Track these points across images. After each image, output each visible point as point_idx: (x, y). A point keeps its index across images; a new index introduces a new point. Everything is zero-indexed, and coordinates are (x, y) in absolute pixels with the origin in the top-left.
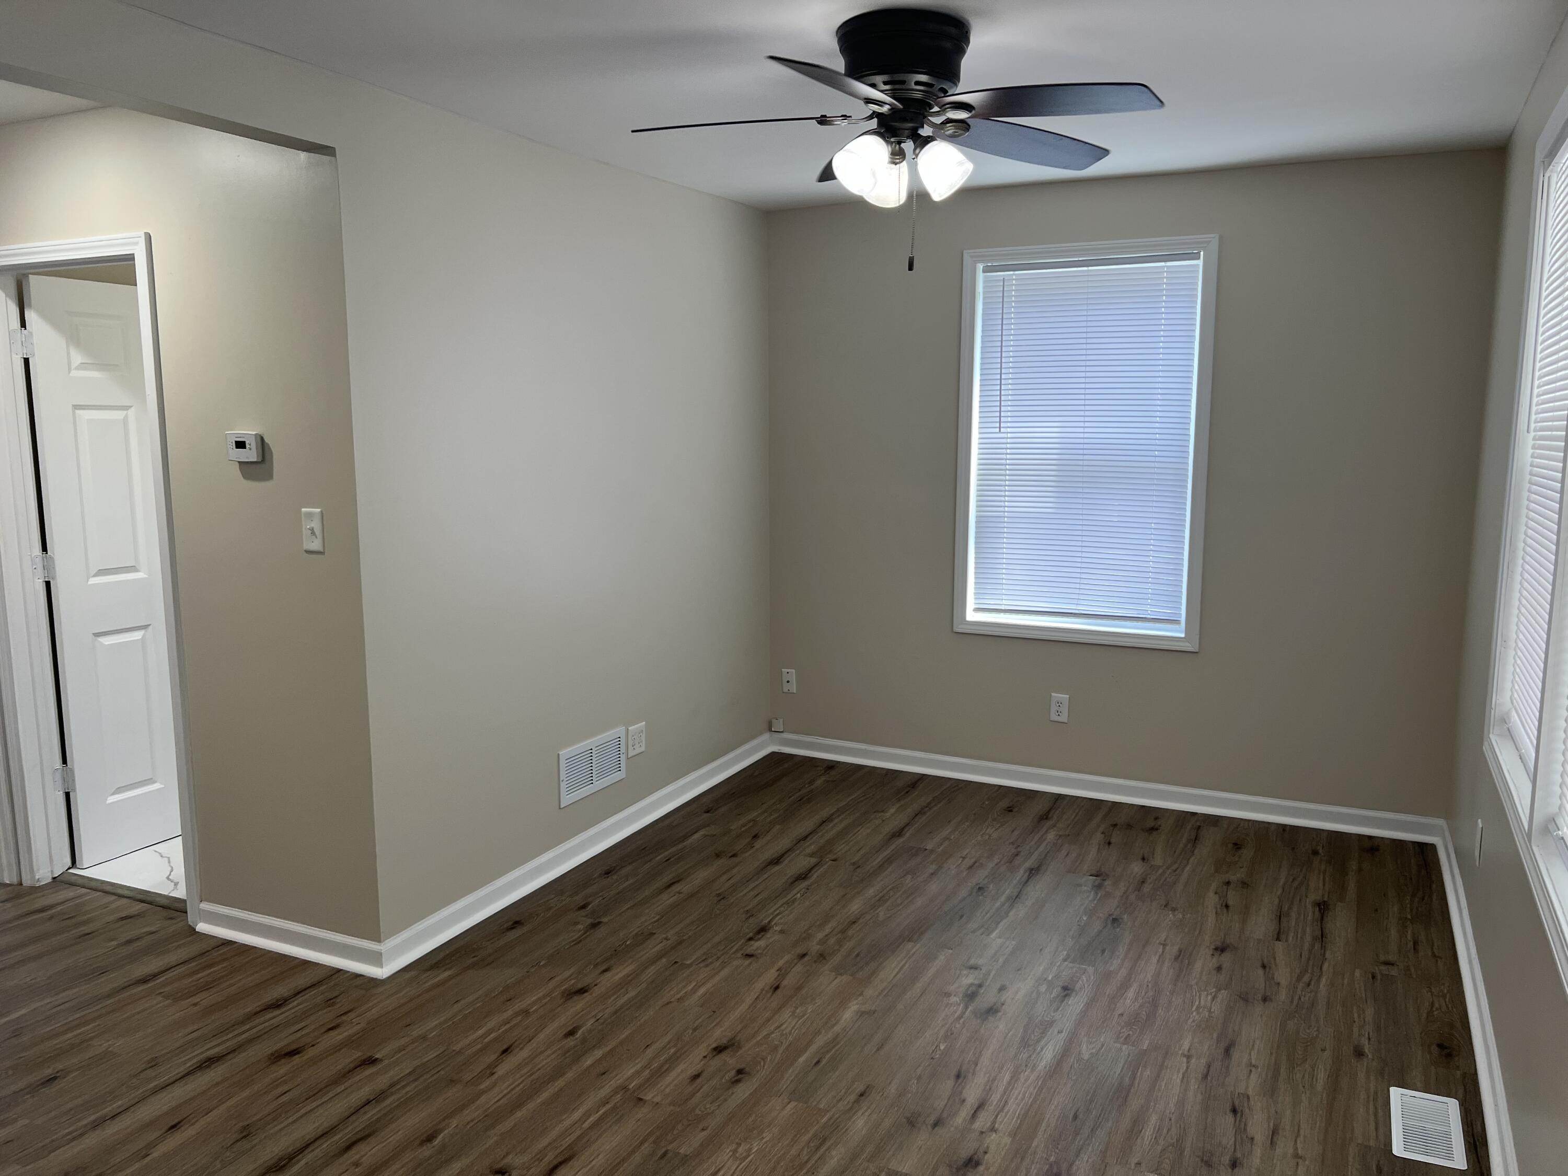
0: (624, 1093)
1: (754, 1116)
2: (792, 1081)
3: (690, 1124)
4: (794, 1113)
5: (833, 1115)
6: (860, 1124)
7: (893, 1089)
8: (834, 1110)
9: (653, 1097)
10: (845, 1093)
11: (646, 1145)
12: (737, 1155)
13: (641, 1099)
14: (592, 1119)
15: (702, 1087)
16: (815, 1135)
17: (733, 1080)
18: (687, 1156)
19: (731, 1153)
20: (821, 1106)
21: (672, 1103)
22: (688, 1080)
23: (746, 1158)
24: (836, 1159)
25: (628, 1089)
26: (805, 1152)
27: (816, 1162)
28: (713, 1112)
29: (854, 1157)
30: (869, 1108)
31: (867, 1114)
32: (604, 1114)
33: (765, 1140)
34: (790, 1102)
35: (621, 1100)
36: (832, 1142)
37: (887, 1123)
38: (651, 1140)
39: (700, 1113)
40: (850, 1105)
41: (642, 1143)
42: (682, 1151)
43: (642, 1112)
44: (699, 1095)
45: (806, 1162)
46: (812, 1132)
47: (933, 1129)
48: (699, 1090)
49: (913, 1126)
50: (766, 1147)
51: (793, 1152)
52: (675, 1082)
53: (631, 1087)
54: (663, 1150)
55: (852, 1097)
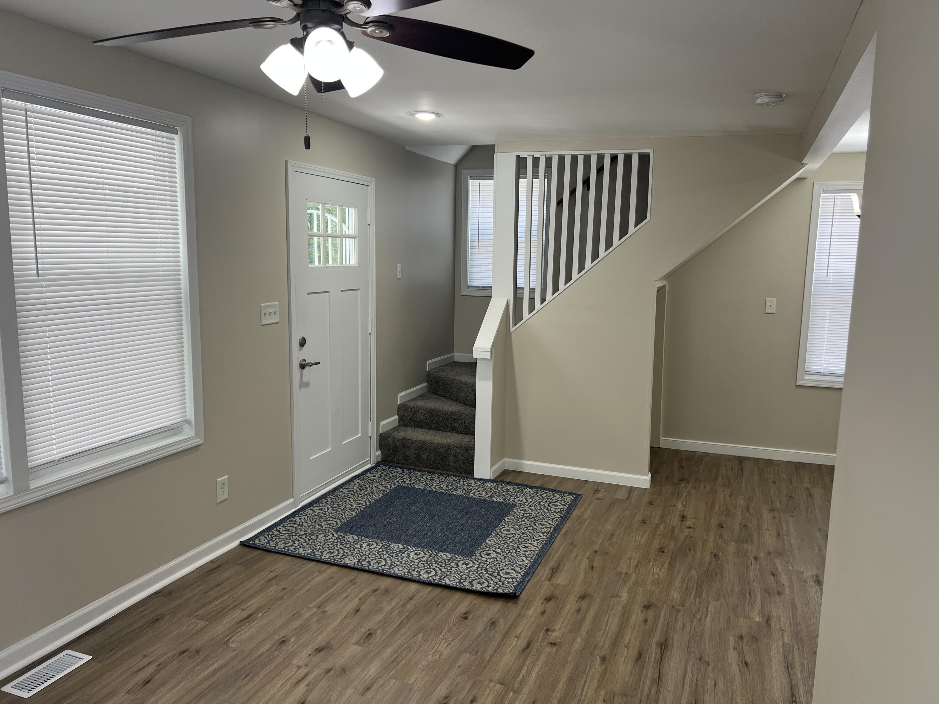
0: (514, 688)
1: (433, 674)
2: (411, 698)
3: (468, 669)
4: (410, 676)
5: (387, 675)
6: (373, 669)
7: (349, 692)
8: (387, 678)
9: (495, 686)
10: (378, 690)
11: (488, 658)
12: (439, 653)
13: (502, 684)
14: (524, 671)
15: (468, 693)
16: (398, 664)
17: (449, 699)
18: (465, 652)
19: (443, 654)
20: (394, 681)
21: (482, 682)
22: (477, 698)
23: (435, 652)
24: (388, 652)
25: (512, 690)
26: (404, 655)
27: (398, 650)
28: (457, 677)
29: (379, 653)
30: (366, 680)
31: (368, 676)
32: (519, 675)
33: (426, 661)
34: (412, 684)
35: (513, 684)
36: (390, 660)
37: (358, 671)
38: (486, 661)
39: (464, 676)
40: (376, 682)
41: (491, 658)
42: (468, 655)
43: (497, 676)
44: (468, 687)
45: (403, 650)
46: (400, 665)
47: (333, 668)
48: (469, 691)
49: (343, 669)
50: (425, 657)
51: (410, 655)
52: (486, 696)
53: (512, 693)
54: (478, 655)
55: (375, 687)
